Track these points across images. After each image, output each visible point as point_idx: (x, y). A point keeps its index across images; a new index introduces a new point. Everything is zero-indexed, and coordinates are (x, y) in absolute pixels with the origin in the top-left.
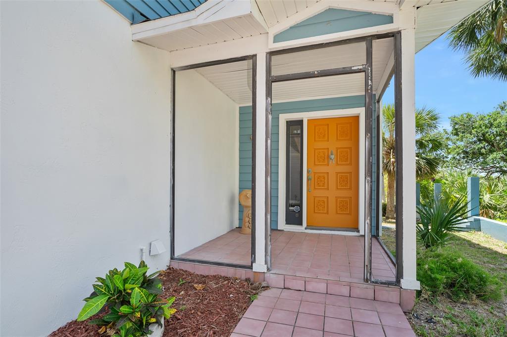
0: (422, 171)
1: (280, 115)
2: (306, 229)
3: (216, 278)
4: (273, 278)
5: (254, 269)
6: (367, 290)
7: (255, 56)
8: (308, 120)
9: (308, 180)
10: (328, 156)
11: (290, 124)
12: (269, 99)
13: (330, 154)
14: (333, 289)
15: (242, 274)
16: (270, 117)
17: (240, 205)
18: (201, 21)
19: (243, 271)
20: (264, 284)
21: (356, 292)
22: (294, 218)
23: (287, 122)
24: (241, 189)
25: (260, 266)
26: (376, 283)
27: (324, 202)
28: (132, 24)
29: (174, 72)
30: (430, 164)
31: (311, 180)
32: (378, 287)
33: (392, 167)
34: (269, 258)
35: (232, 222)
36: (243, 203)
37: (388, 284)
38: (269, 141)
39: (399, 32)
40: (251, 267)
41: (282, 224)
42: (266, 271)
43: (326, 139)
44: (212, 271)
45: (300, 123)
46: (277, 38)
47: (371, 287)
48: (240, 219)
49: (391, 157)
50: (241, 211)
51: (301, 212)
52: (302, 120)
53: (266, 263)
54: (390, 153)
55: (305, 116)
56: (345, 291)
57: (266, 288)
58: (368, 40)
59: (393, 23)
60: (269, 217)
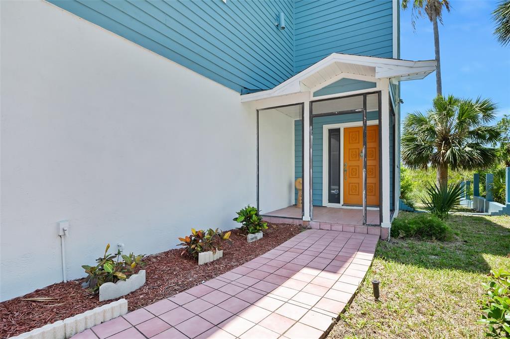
0: (474, 162)
1: (324, 126)
2: (342, 205)
3: (284, 224)
4: (313, 224)
5: (304, 220)
6: (364, 229)
7: (304, 103)
8: (344, 129)
9: (344, 171)
10: (359, 154)
11: (331, 132)
12: (311, 127)
13: (360, 152)
14: (347, 229)
15: (297, 222)
16: (312, 137)
17: (296, 189)
18: (276, 94)
19: (297, 221)
20: (309, 227)
21: (358, 230)
22: (334, 198)
23: (329, 130)
24: (296, 178)
25: (307, 217)
26: (369, 225)
27: (356, 187)
28: (241, 95)
29: (258, 111)
30: (485, 155)
31: (346, 171)
32: (369, 227)
33: (442, 158)
34: (311, 213)
35: (290, 201)
36: (297, 187)
37: (375, 225)
38: (311, 150)
39: (380, 91)
40: (302, 219)
41: (325, 202)
42: (310, 220)
43: (357, 141)
44: (281, 221)
45: (338, 130)
46: (315, 94)
47: (365, 227)
48: (296, 199)
49: (442, 149)
50: (296, 194)
51: (339, 194)
52: (340, 129)
53: (310, 216)
54: (442, 144)
55: (342, 126)
56: (352, 229)
57: (311, 228)
58: (365, 95)
59: (376, 87)
60: (311, 191)
